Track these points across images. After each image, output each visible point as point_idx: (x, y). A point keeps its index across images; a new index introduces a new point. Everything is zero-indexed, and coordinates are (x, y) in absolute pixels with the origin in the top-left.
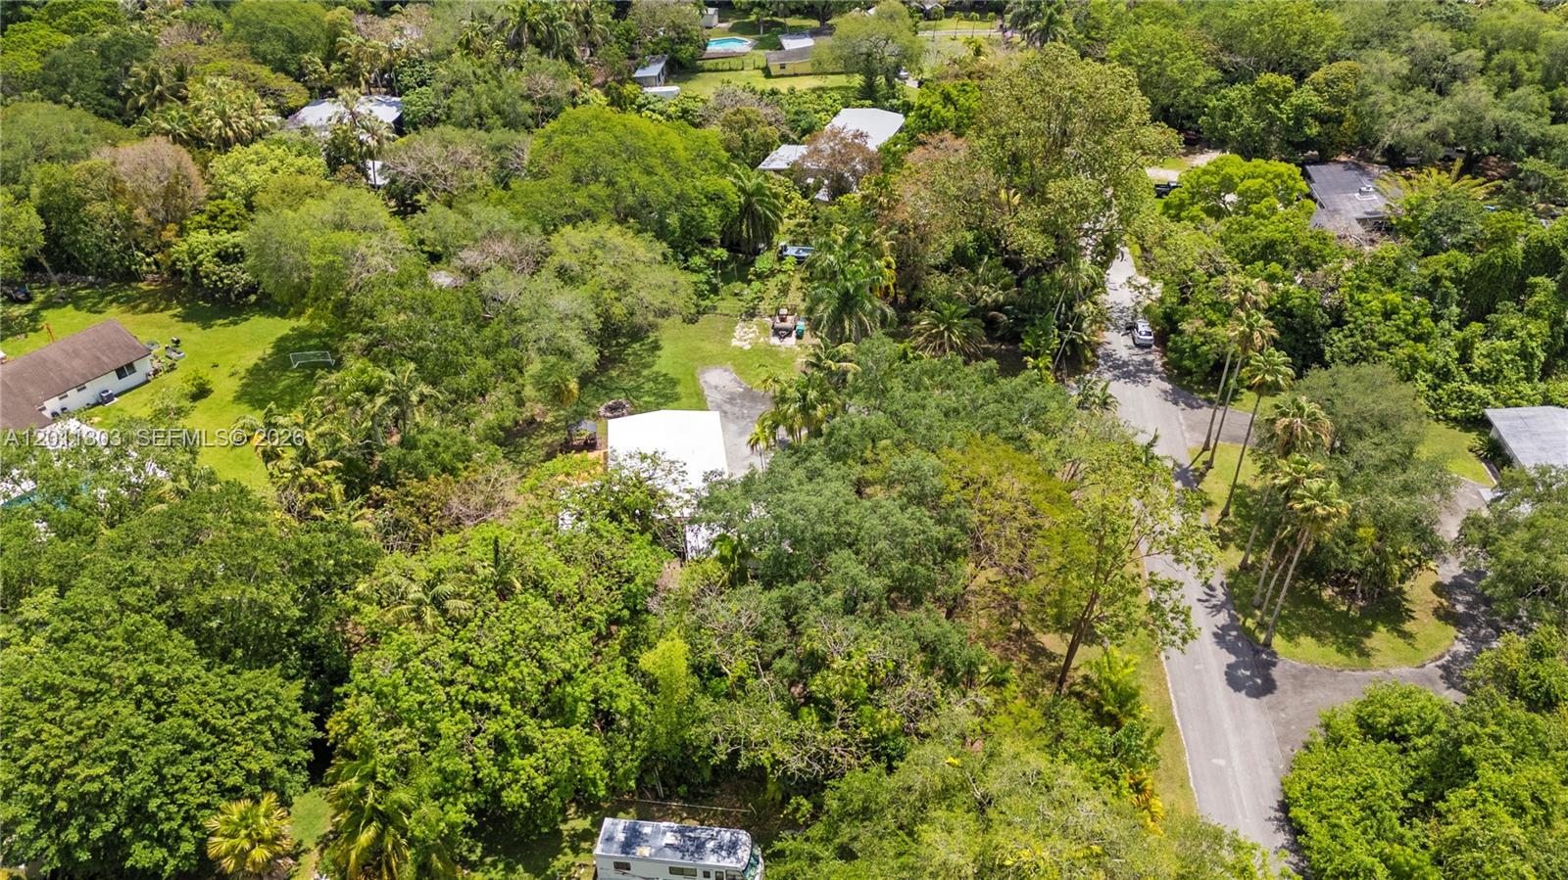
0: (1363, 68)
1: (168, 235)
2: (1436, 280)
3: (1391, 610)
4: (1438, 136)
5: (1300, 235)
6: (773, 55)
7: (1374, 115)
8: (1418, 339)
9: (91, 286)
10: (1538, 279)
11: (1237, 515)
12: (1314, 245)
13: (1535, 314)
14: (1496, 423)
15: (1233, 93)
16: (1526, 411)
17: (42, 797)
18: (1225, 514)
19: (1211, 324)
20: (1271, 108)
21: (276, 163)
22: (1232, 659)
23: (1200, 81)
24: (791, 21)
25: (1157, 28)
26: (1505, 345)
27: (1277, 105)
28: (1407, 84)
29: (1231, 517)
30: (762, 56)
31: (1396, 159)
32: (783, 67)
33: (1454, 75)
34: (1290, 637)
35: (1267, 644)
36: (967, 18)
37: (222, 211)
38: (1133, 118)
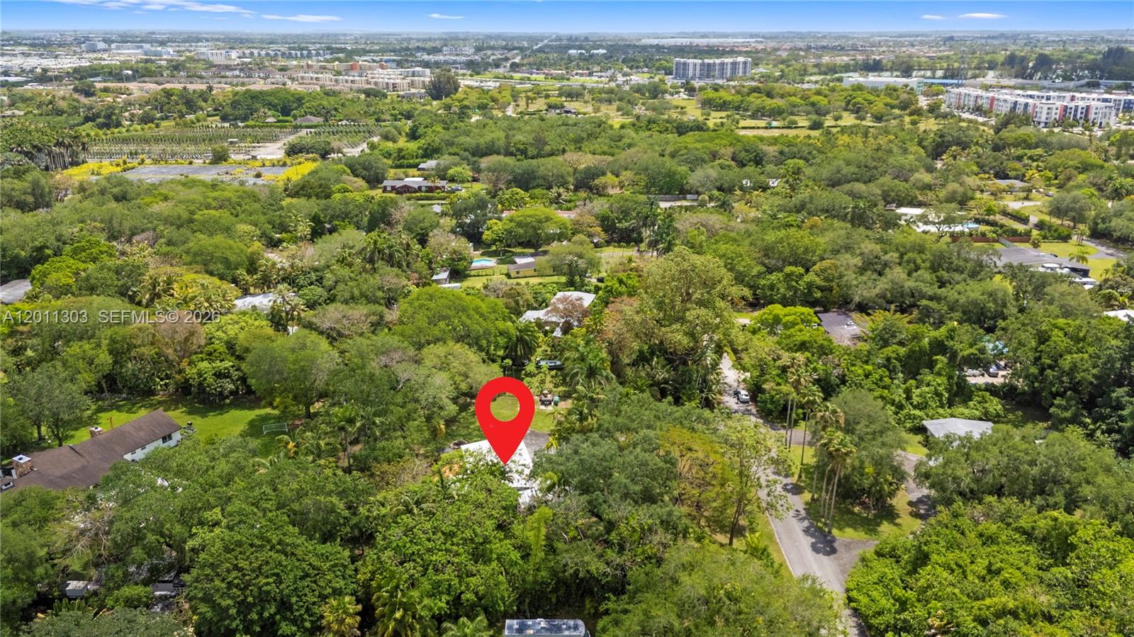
0: (839, 263)
1: (184, 364)
2: (888, 359)
3: (890, 514)
4: (883, 296)
5: (817, 339)
6: (512, 266)
7: (849, 287)
8: (884, 387)
9: (124, 399)
10: (938, 357)
11: (806, 477)
12: (825, 343)
13: (939, 374)
14: (928, 427)
15: (774, 277)
16: (942, 421)
17: (239, 596)
18: (800, 477)
19: (779, 384)
20: (794, 284)
21: (244, 324)
22: (814, 540)
23: (754, 272)
24: (519, 250)
25: (728, 246)
26: (927, 389)
27: (797, 282)
28: (862, 270)
29: (803, 478)
30: (504, 268)
31: (863, 308)
32: (518, 273)
33: (886, 265)
34: (840, 529)
35: (830, 532)
36: (619, 247)
37: (215, 351)
38: (725, 282)
